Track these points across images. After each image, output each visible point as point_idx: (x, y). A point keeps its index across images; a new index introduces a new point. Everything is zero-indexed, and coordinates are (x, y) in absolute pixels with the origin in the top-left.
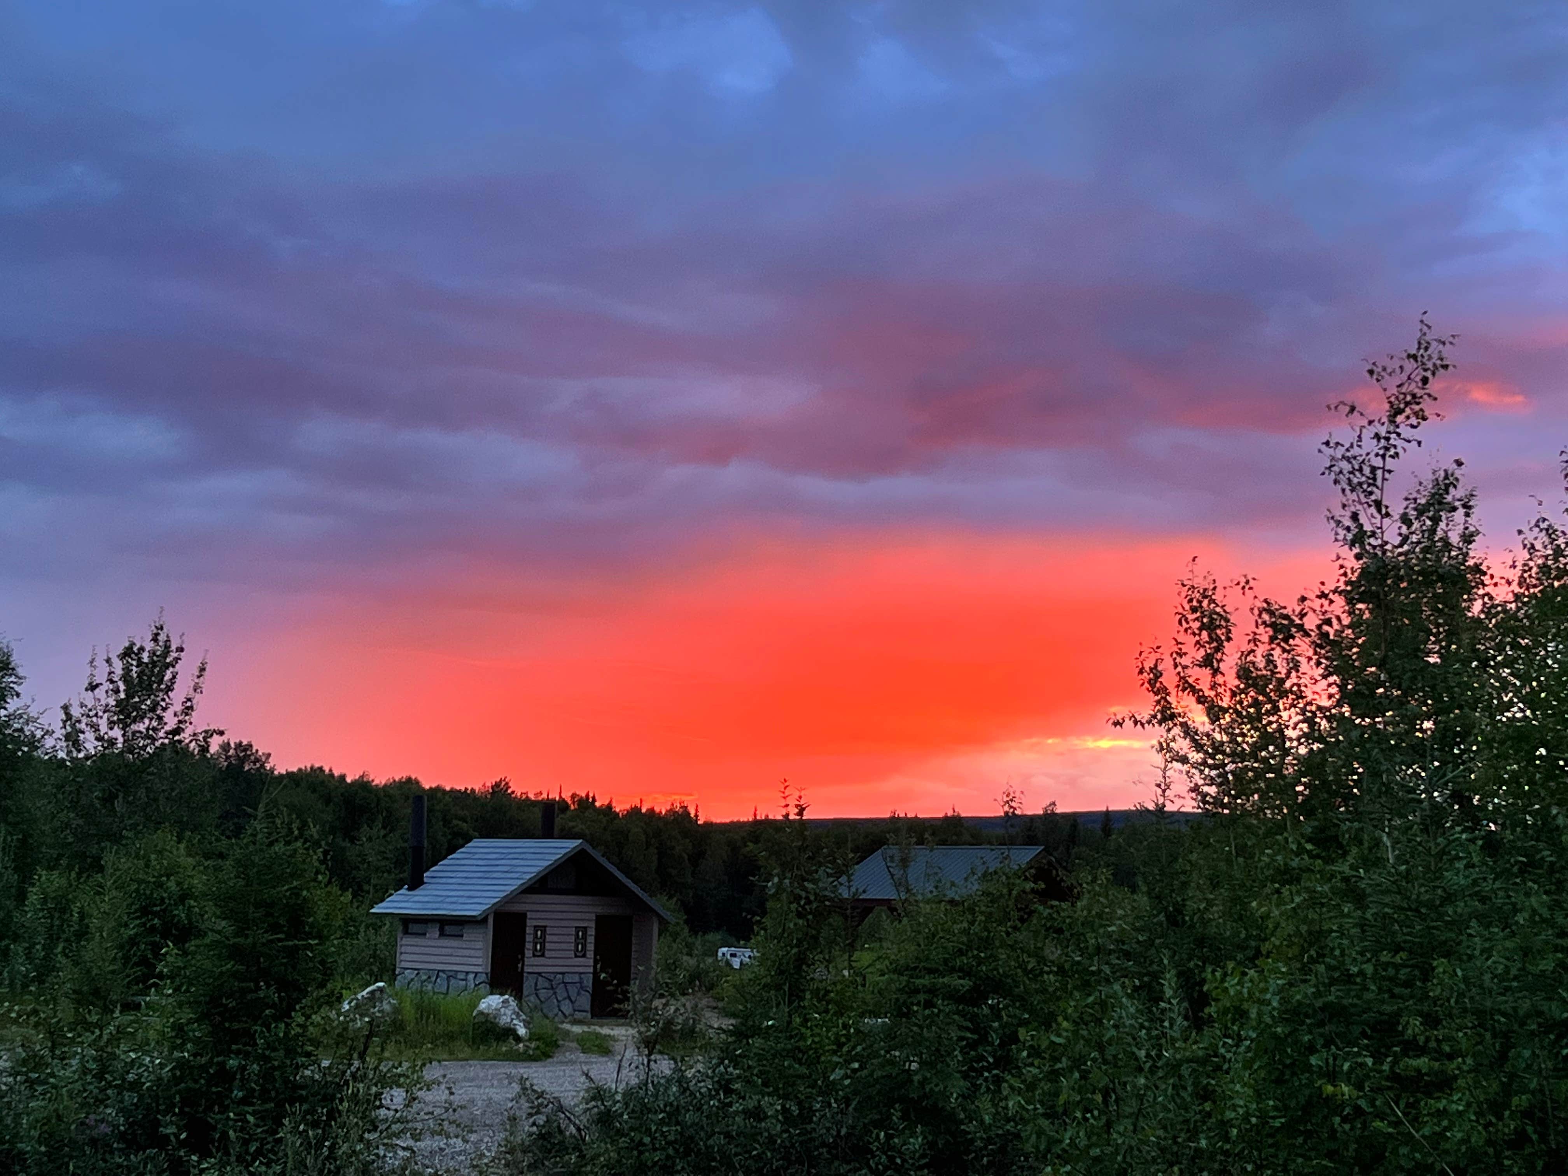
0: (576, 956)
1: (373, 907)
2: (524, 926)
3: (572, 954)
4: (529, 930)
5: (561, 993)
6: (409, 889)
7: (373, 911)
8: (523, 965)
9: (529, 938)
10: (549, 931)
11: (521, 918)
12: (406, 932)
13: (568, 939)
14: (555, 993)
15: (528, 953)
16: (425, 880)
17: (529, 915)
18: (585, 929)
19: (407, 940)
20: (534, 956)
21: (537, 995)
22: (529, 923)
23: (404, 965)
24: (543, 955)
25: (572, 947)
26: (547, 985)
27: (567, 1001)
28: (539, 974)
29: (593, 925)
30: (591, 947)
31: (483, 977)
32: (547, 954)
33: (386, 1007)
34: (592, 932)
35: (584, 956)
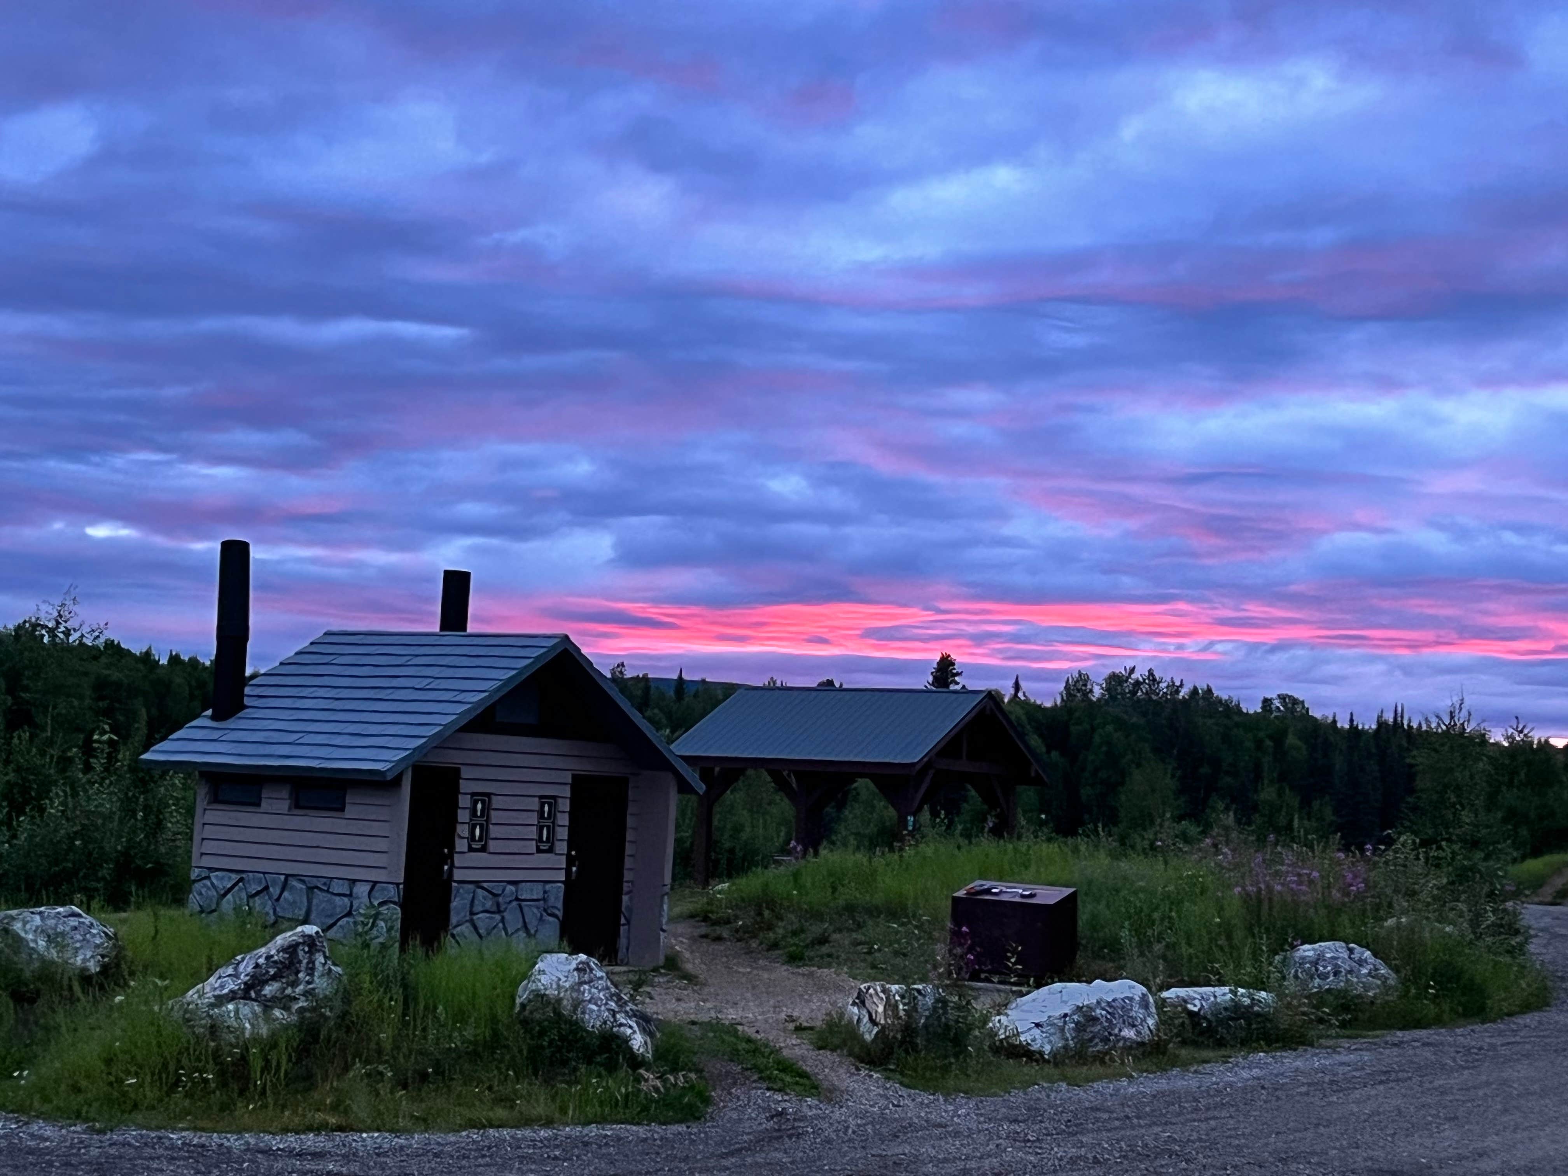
0: (539, 851)
1: (146, 749)
2: (455, 791)
3: (532, 847)
4: (464, 801)
5: (512, 917)
6: (214, 718)
7: (144, 757)
8: (452, 866)
9: (463, 816)
10: (496, 802)
11: (452, 775)
12: (216, 799)
13: (524, 818)
14: (503, 920)
15: (461, 845)
16: (247, 701)
17: (465, 772)
18: (552, 800)
19: (212, 816)
20: (471, 849)
21: (472, 922)
22: (465, 786)
23: (207, 862)
24: (483, 849)
25: (533, 832)
26: (489, 905)
27: (522, 934)
28: (477, 884)
29: (567, 792)
30: (563, 833)
31: (392, 893)
32: (493, 845)
33: (321, 984)
34: (565, 805)
35: (550, 850)
